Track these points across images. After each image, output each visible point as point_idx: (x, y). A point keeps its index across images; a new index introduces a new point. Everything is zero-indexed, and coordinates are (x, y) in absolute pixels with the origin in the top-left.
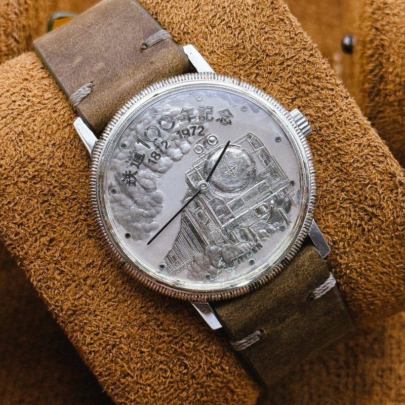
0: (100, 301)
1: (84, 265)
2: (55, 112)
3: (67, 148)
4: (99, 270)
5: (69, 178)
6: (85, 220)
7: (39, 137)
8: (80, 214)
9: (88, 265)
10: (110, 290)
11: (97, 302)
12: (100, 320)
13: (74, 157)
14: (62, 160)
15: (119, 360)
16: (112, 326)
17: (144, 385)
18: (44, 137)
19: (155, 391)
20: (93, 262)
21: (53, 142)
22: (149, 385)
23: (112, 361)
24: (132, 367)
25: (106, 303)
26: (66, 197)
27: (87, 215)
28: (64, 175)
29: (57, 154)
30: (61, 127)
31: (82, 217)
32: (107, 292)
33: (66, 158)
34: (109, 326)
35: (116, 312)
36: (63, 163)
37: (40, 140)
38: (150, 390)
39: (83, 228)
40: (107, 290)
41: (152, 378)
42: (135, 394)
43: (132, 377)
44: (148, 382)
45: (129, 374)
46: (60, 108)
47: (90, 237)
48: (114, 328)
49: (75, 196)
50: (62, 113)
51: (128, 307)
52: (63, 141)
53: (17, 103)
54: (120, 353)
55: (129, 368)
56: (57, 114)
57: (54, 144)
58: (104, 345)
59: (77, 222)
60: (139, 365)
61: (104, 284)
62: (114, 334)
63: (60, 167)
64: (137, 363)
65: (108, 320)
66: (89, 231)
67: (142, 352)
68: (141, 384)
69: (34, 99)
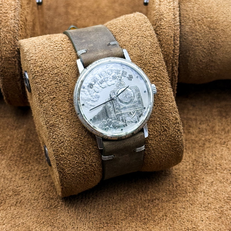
0: (63, 125)
1: (62, 110)
2: (70, 55)
3: (71, 68)
4: (67, 114)
5: (68, 79)
6: (68, 95)
7: (62, 61)
8: (67, 92)
9: (64, 111)
10: (68, 122)
11: (62, 125)
12: (61, 131)
13: (72, 72)
14: (68, 72)
15: (62, 148)
16: (64, 135)
17: (67, 160)
18: (64, 62)
19: (70, 164)
20: (66, 110)
21: (66, 64)
22: (69, 160)
23: (60, 147)
24: (66, 152)
25: (65, 126)
26: (65, 85)
27: (70, 93)
28: (67, 77)
29: (66, 69)
30: (71, 60)
31: (68, 94)
32: (67, 123)
33: (69, 71)
34: (63, 134)
35: (68, 131)
36: (68, 73)
37: (62, 62)
38: (69, 162)
39: (66, 98)
40: (67, 122)
41: (71, 158)
42: (63, 162)
43: (65, 156)
44: (69, 159)
45: (64, 154)
46: (72, 54)
47: (68, 101)
48: (65, 136)
49: (68, 86)
50: (73, 56)
51: (72, 130)
52: (70, 66)
53: (57, 47)
54: (64, 146)
55: (65, 152)
56: (71, 56)
57: (67, 65)
58: (59, 141)
59: (65, 95)
60: (69, 152)
61: (67, 120)
62: (64, 138)
63: (66, 74)
64: (68, 151)
65: (64, 132)
66: (68, 99)
67: (71, 148)
68: (67, 159)
69: (64, 48)
